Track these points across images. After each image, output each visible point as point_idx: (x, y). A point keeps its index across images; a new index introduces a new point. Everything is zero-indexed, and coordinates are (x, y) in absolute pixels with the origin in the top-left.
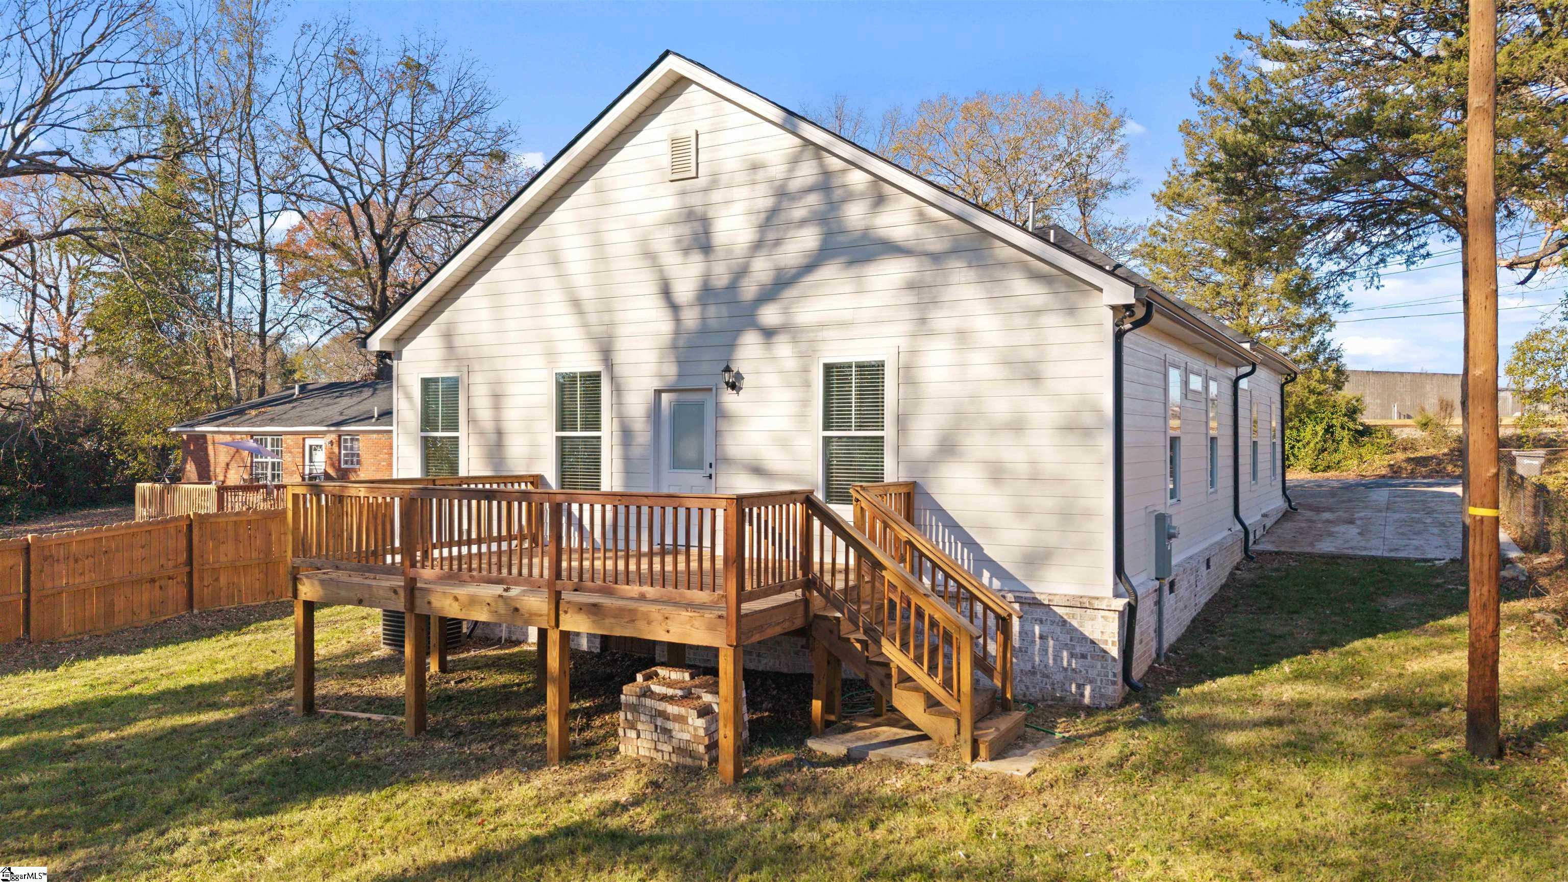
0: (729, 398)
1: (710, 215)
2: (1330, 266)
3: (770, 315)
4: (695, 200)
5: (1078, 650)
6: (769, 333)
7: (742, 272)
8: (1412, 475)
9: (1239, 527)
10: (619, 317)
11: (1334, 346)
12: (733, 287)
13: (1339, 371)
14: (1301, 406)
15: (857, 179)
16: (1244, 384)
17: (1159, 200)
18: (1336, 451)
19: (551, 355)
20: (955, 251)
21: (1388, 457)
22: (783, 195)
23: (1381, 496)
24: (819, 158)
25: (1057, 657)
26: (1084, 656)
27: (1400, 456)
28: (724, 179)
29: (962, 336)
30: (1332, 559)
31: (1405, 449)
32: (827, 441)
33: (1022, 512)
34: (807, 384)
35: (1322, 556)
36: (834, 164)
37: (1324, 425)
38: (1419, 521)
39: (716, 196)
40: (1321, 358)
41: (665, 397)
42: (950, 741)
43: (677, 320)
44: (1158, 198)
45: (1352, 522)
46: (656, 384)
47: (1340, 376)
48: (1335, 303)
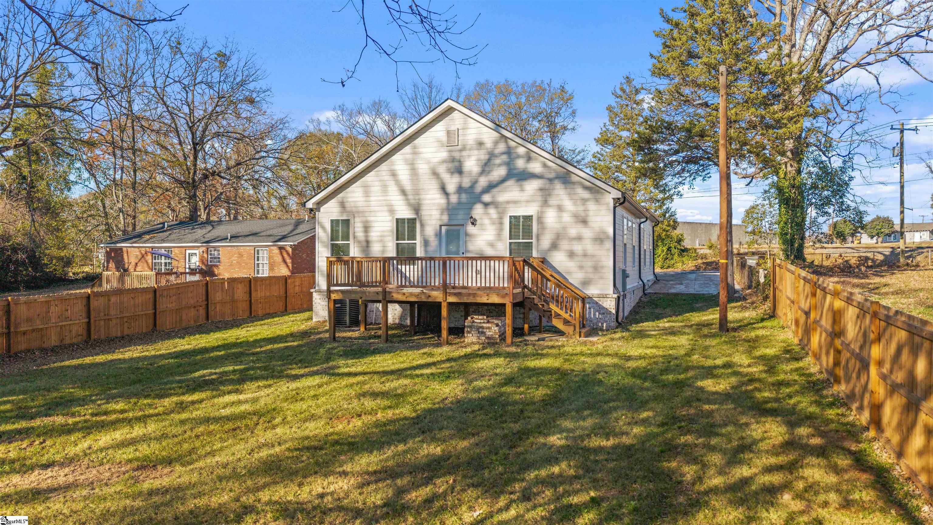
0: (470, 229)
1: (462, 160)
2: (676, 180)
3: (487, 198)
4: (457, 155)
5: (602, 312)
6: (486, 205)
7: (476, 182)
8: (705, 269)
9: (641, 283)
10: (422, 197)
11: (673, 210)
12: (472, 187)
13: (675, 222)
14: (659, 236)
15: (521, 150)
16: (642, 225)
17: (598, 142)
18: (672, 259)
19: (392, 211)
20: (557, 177)
21: (695, 262)
22: (492, 155)
23: (693, 276)
24: (506, 142)
25: (594, 315)
26: (603, 314)
27: (700, 261)
28: (468, 147)
29: (560, 208)
30: (676, 295)
31: (702, 258)
32: (510, 243)
33: (581, 267)
34: (501, 224)
35: (672, 294)
36: (512, 144)
37: (667, 247)
38: (708, 283)
39: (464, 153)
40: (667, 215)
41: (443, 227)
42: (571, 333)
43: (448, 199)
44: (597, 140)
45: (682, 284)
46: (439, 223)
47: (675, 225)
48: (678, 194)
